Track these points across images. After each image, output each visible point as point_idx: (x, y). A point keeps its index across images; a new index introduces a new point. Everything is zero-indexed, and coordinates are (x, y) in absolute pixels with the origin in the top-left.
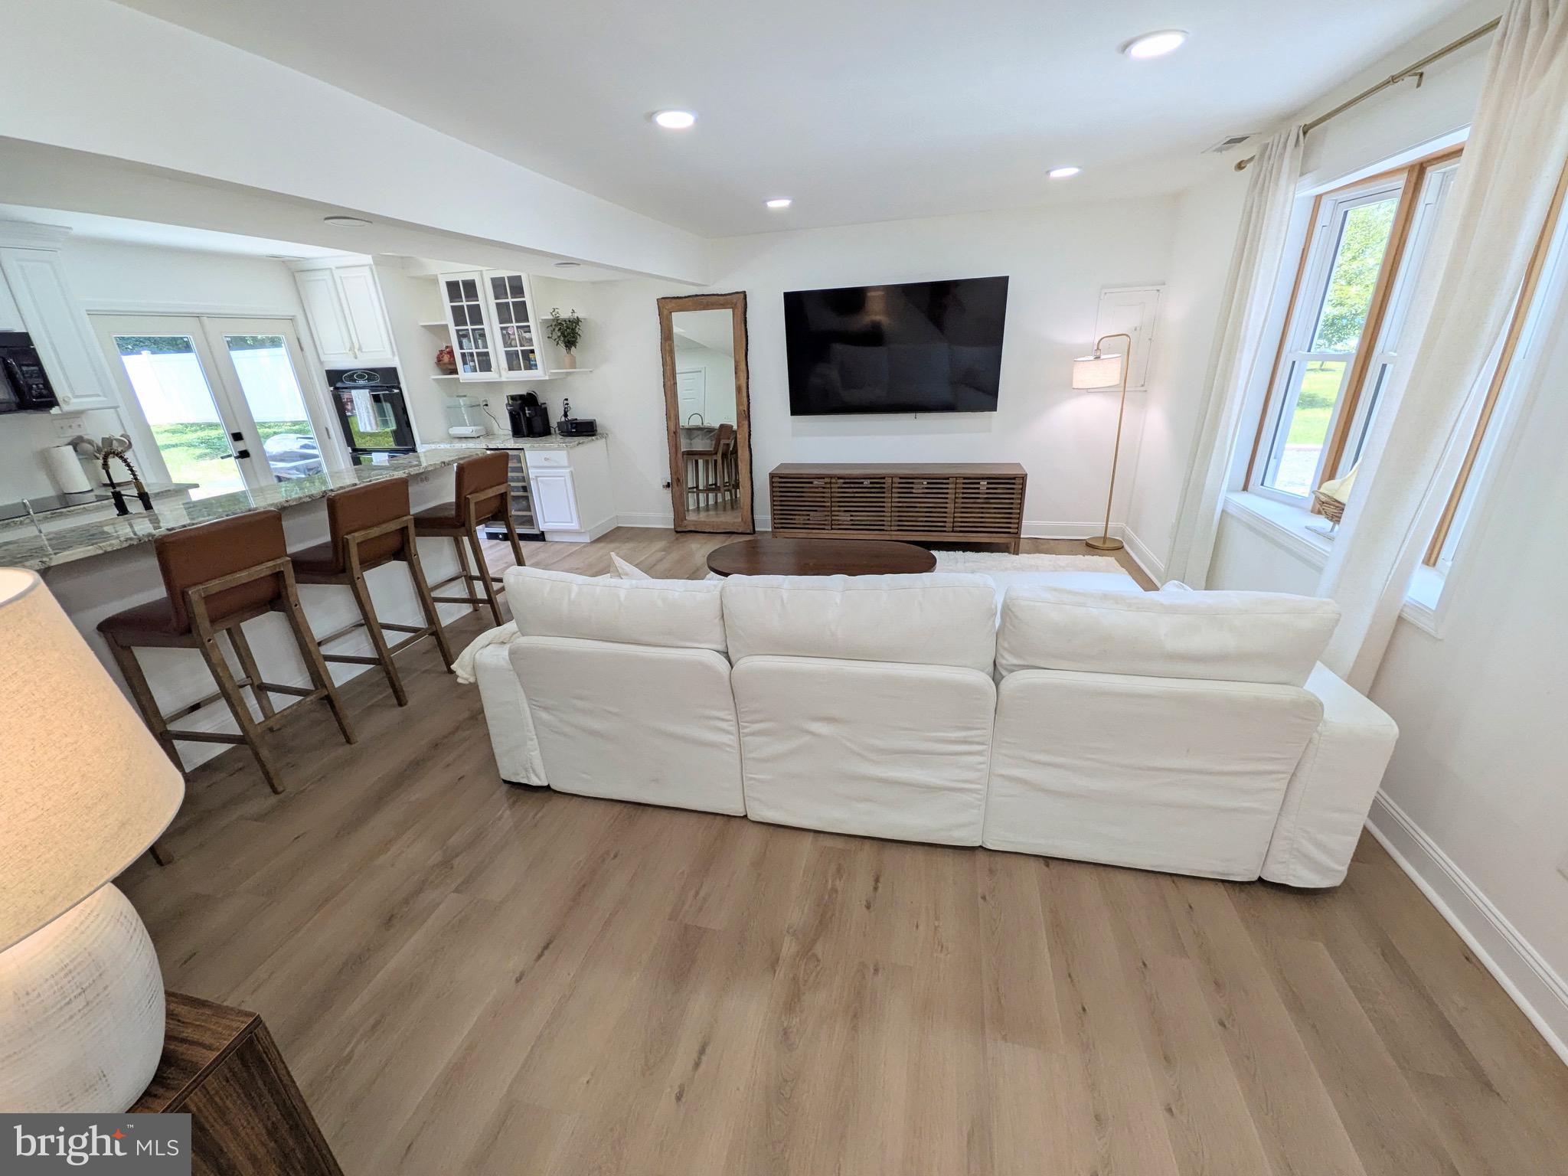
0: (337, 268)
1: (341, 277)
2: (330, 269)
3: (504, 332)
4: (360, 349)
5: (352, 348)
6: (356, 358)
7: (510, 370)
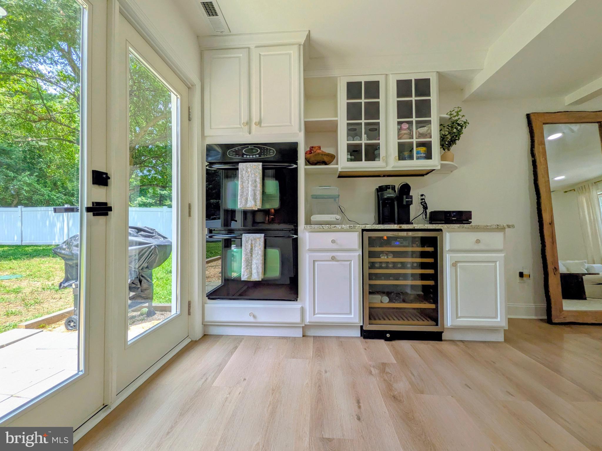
0: (256, 47)
1: (260, 55)
2: (249, 48)
3: (399, 127)
4: (259, 123)
5: (249, 123)
6: (250, 133)
7: (399, 159)
